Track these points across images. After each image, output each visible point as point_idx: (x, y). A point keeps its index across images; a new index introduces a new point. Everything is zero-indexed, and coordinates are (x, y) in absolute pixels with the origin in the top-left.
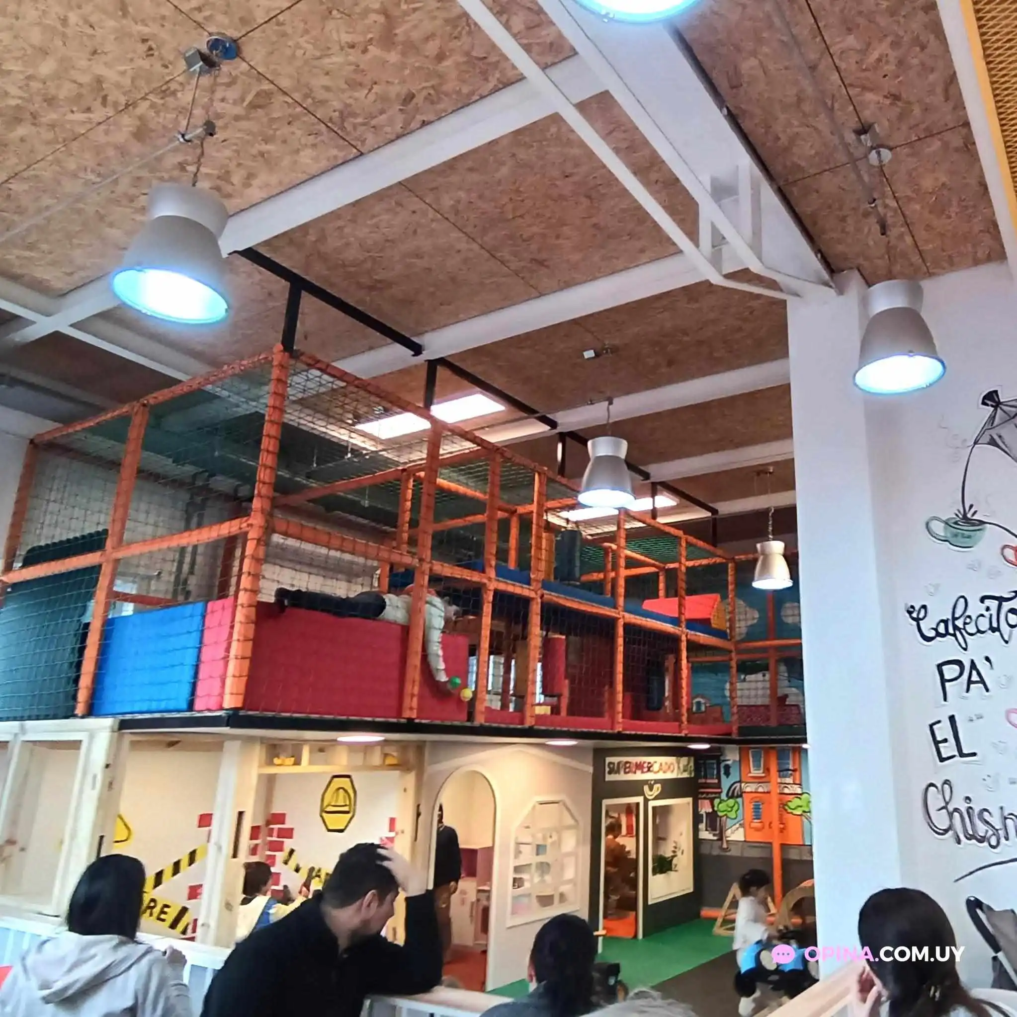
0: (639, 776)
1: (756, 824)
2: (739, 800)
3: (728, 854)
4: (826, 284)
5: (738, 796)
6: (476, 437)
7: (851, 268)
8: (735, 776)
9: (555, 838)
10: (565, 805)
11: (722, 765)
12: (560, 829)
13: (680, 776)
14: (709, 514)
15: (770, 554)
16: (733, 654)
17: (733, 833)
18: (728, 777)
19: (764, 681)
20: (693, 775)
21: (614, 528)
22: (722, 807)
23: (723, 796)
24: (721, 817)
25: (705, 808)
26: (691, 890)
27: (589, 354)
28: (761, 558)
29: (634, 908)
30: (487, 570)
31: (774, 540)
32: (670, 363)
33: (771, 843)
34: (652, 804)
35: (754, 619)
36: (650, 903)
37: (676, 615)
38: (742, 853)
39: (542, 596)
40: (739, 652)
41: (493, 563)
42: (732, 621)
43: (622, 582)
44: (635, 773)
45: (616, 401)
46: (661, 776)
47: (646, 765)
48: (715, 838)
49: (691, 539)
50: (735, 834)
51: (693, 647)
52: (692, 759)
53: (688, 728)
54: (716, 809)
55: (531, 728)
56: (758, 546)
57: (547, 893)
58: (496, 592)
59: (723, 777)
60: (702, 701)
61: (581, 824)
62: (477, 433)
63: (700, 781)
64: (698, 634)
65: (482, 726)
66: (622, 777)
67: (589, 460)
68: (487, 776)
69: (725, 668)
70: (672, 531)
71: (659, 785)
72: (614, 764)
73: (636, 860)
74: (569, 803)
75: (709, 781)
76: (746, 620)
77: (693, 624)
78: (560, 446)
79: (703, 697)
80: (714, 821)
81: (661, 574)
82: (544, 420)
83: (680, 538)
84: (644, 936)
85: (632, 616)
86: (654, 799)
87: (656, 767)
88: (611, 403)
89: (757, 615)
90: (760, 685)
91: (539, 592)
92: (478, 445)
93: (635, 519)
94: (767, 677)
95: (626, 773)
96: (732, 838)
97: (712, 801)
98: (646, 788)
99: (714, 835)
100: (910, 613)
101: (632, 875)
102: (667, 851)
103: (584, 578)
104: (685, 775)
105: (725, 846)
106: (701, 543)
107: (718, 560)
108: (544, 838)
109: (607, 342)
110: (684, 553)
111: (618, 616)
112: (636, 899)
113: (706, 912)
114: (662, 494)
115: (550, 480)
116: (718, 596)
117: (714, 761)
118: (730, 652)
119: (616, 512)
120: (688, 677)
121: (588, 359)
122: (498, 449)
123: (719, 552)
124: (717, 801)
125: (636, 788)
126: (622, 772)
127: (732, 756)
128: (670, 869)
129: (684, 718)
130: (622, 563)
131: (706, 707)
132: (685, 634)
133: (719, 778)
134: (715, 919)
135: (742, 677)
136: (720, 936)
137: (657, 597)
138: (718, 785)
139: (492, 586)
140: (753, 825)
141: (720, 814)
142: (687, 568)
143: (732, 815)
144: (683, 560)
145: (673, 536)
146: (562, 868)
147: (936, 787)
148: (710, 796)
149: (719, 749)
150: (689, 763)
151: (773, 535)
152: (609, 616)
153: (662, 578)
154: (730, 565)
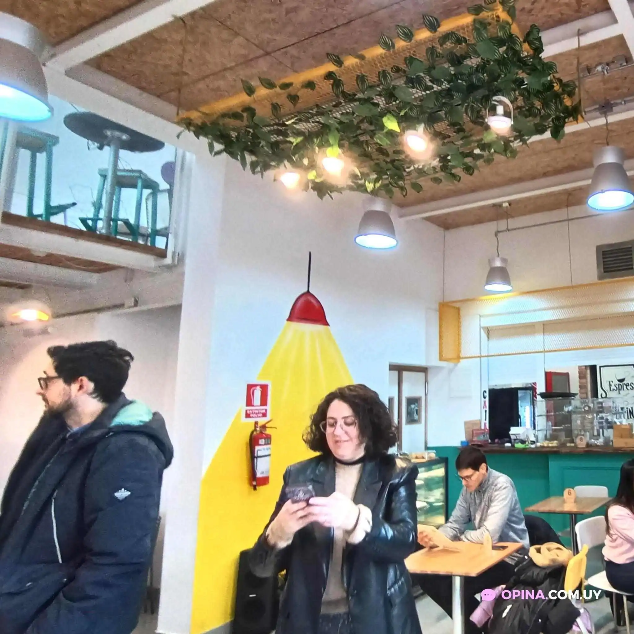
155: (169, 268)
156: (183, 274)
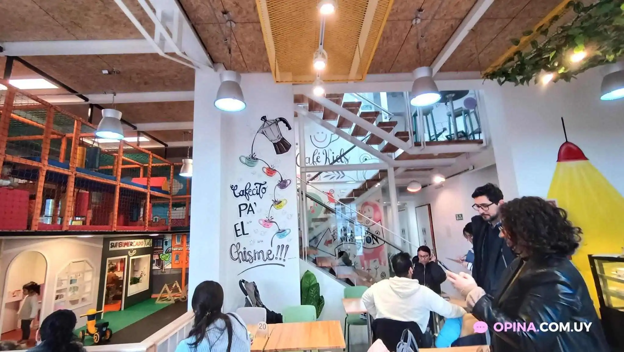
0: (126, 248)
1: (177, 262)
2: (171, 254)
3: (165, 274)
4: (210, 67)
5: (170, 252)
6: (38, 99)
7: (220, 63)
8: (169, 245)
9: (81, 275)
10: (87, 262)
11: (164, 241)
12: (84, 272)
13: (145, 247)
14: (164, 146)
15: (188, 164)
16: (171, 200)
17: (167, 266)
18: (166, 245)
19: (183, 210)
20: (151, 246)
21: (117, 148)
22: (163, 257)
23: (164, 253)
24: (162, 261)
25: (156, 257)
26: (148, 289)
27: (105, 72)
28: (184, 165)
29: (121, 299)
30: (43, 161)
31: (189, 158)
32: (146, 83)
33: (182, 268)
34: (131, 258)
35: (181, 187)
36: (128, 296)
37: (146, 185)
38: (170, 273)
39: (76, 175)
40: (173, 199)
41: (47, 158)
42: (171, 188)
43: (120, 170)
44: (124, 246)
45: (118, 95)
46: (137, 247)
47: (130, 243)
48: (159, 268)
49: (154, 155)
50: (168, 266)
51: (152, 197)
52: (152, 240)
53: (148, 228)
54: (160, 258)
55: (66, 231)
56: (183, 160)
57: (76, 299)
58: (48, 172)
59: (164, 246)
60: (157, 218)
61: (95, 269)
62: (39, 97)
63: (155, 248)
64: (155, 192)
65: (36, 231)
66: (118, 248)
67: (102, 118)
68: (41, 253)
69: (168, 205)
70: (147, 151)
71: (135, 251)
72: (114, 244)
73: (123, 281)
74: (89, 261)
75: (158, 248)
76: (177, 187)
77: (153, 188)
78: (90, 110)
79: (158, 216)
80: (160, 262)
81: (141, 167)
82: (81, 97)
83: (150, 155)
84: (125, 308)
85: (124, 184)
86: (133, 256)
87: (134, 244)
88: (115, 95)
89: (182, 186)
90: (182, 211)
91: (74, 173)
92: (40, 103)
93: (128, 145)
94: (185, 208)
95: (119, 247)
96: (167, 267)
97: (159, 255)
98: (129, 252)
99: (159, 267)
100: (232, 188)
101: (120, 286)
102: (137, 275)
103: (101, 168)
104: (148, 246)
105: (163, 271)
106: (159, 157)
107: (167, 164)
108: (76, 276)
109: (114, 69)
110: (151, 160)
111: (117, 184)
112: (121, 295)
113: (154, 296)
114: (142, 136)
115: (83, 124)
116: (166, 178)
117: (161, 240)
118: (169, 199)
119: (119, 141)
120: (150, 209)
121: (105, 74)
122: (52, 106)
123: (166, 161)
124: (161, 255)
125: (125, 252)
126: (118, 246)
127: (168, 238)
128: (139, 282)
129: (147, 225)
130: (121, 162)
131: (159, 220)
132: (149, 192)
133: (163, 246)
134: (157, 298)
135: (175, 208)
136: (158, 304)
137: (139, 177)
138: (162, 249)
139: (46, 169)
140: (175, 262)
141: (162, 259)
142: (152, 167)
143: (167, 259)
144: (150, 163)
145: (146, 153)
146: (84, 288)
147: (235, 245)
148: (159, 253)
149: (164, 236)
150: (150, 241)
151: (189, 156)
152: (113, 184)
153: (142, 170)
154: (171, 166)
155: (485, 148)
156: (493, 149)
